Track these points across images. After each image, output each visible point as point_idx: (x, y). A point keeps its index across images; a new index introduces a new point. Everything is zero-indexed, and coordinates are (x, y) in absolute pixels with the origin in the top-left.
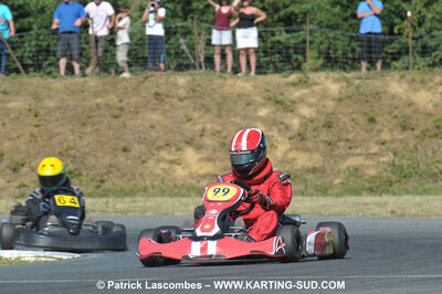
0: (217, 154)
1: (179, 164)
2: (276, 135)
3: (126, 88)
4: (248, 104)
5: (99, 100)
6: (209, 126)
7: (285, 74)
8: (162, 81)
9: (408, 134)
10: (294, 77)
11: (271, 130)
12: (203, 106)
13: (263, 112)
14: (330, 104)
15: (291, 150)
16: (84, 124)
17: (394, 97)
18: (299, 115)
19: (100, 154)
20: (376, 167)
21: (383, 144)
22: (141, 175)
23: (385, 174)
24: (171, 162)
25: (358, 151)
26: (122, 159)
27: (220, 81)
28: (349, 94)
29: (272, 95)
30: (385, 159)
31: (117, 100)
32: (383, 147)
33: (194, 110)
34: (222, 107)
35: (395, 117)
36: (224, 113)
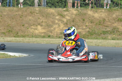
0: (46, 27)
1: (37, 30)
2: (60, 23)
3: (23, 10)
4: (54, 15)
5: (17, 13)
6: (44, 20)
7: (62, 8)
8: (32, 9)
9: (93, 24)
10: (65, 9)
11: (59, 22)
12: (42, 15)
13: (57, 17)
14: (74, 16)
15: (64, 27)
16: (13, 19)
17: (89, 15)
18: (66, 19)
19: (17, 26)
20: (85, 32)
21: (86, 26)
22: (27, 32)
23: (87, 34)
24: (34, 29)
25: (80, 28)
26: (22, 28)
27: (47, 9)
28: (78, 13)
29: (59, 13)
30: (87, 30)
31: (21, 13)
32: (87, 27)
33: (40, 16)
34: (47, 16)
35: (90, 20)
36: (47, 17)
